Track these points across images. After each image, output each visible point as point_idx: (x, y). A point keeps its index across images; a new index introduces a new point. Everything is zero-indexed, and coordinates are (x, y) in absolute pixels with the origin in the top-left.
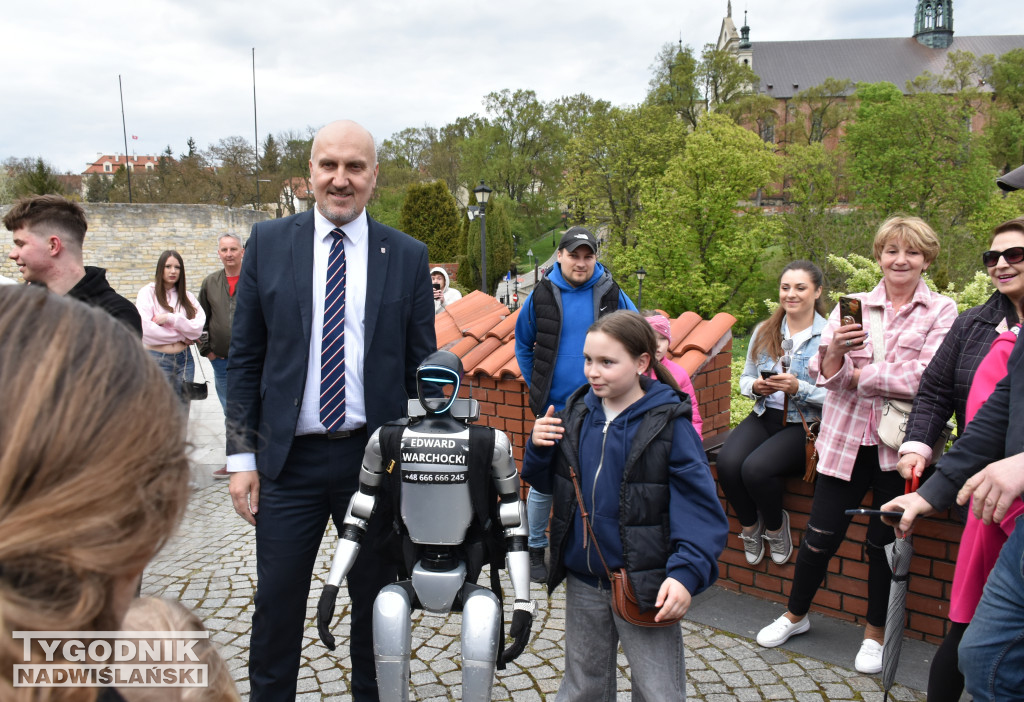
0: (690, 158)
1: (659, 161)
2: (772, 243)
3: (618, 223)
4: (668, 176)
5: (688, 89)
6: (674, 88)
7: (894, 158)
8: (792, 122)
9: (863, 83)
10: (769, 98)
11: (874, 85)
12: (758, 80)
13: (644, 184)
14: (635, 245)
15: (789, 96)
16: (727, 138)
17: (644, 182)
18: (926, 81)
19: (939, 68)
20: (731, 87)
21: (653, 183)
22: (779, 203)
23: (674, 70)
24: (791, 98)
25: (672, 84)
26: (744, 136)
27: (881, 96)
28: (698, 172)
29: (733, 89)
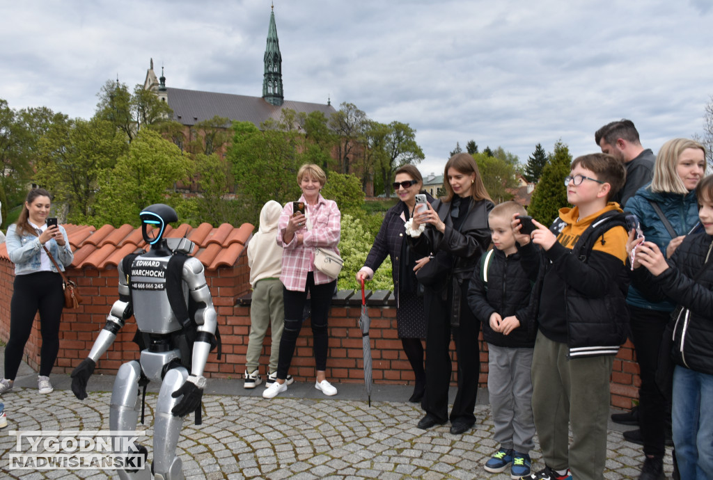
0: (133, 157)
1: (111, 158)
2: (190, 215)
3: (80, 200)
4: (118, 168)
5: (125, 112)
6: (115, 111)
7: (260, 166)
8: (194, 140)
9: (237, 121)
10: (180, 124)
11: (242, 122)
12: (172, 112)
13: (101, 173)
14: (93, 215)
15: (191, 124)
16: (158, 146)
17: (100, 172)
18: (271, 124)
19: (277, 116)
20: (154, 114)
21: (107, 173)
22: (187, 191)
23: (114, 99)
24: (192, 126)
25: (113, 107)
26: (169, 146)
27: (246, 130)
28: (139, 166)
29: (156, 116)
